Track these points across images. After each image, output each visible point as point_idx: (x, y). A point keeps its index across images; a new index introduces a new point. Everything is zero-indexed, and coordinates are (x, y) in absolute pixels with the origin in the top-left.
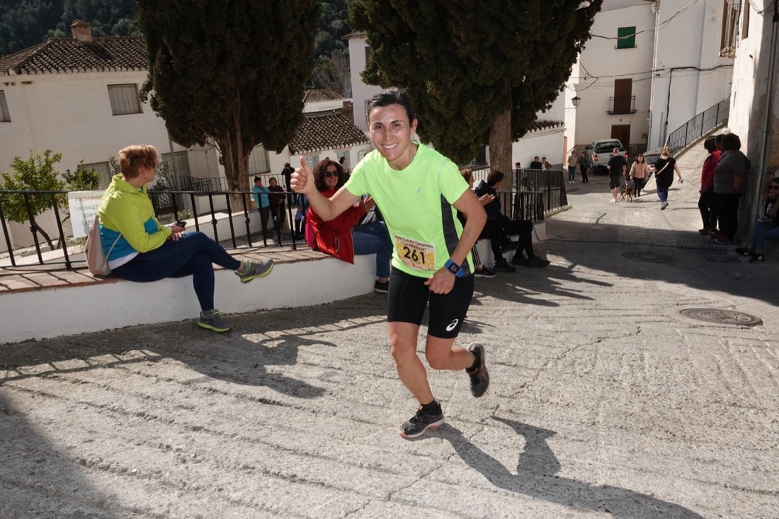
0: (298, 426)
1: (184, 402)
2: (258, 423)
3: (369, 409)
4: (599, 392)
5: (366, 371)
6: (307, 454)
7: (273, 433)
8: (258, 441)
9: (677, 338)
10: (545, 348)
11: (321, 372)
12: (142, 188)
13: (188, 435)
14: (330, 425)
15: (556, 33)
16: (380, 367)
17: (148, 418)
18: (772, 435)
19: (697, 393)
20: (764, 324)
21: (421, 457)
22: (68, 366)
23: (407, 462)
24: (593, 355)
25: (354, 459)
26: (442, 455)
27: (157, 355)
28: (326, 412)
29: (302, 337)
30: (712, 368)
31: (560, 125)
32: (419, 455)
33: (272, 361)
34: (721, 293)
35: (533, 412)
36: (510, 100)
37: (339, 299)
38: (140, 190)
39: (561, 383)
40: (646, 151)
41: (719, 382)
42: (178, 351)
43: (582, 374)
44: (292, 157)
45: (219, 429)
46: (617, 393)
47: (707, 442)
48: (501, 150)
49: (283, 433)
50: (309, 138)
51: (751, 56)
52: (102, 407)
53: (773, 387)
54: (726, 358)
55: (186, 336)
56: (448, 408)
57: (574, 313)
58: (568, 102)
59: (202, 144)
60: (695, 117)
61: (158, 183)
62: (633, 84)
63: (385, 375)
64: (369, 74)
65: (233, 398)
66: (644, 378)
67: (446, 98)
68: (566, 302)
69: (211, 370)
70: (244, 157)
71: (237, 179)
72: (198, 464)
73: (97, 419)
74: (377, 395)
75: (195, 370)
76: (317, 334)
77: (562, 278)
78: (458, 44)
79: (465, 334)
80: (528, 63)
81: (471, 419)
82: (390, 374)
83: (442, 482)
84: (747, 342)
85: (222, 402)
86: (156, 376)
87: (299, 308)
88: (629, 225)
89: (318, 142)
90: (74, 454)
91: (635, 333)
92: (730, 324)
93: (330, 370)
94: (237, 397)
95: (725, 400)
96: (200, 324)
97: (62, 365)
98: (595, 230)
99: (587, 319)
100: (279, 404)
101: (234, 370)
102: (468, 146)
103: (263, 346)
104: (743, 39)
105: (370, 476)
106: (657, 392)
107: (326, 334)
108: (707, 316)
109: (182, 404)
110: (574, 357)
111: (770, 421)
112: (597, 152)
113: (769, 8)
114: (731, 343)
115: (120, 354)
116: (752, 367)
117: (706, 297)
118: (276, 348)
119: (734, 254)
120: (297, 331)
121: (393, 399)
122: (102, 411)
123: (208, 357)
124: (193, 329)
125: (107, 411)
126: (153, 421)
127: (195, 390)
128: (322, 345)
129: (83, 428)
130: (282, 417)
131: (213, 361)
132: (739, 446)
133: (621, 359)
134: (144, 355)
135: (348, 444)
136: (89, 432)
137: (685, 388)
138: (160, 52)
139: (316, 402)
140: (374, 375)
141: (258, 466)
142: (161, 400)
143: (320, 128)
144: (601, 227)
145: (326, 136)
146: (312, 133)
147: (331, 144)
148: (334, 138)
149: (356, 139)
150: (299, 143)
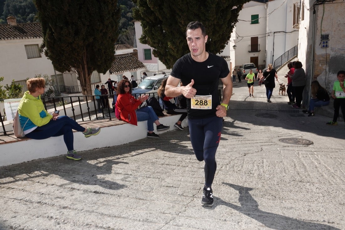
0: (111, 203)
1: (59, 195)
2: (93, 203)
3: (144, 193)
4: (244, 180)
5: (142, 175)
6: (115, 216)
7: (100, 207)
8: (93, 211)
9: (278, 152)
10: (222, 160)
11: (123, 177)
12: (38, 97)
13: (61, 211)
14: (126, 202)
15: (223, 20)
16: (149, 173)
17: (42, 204)
18: (316, 194)
19: (285, 177)
20: (314, 144)
21: (166, 215)
22: (5, 181)
23: (160, 217)
24: (242, 162)
25: (136, 217)
26: (175, 213)
27: (47, 173)
28: (124, 196)
29: (114, 160)
30: (292, 165)
31: (228, 58)
32: (165, 214)
33: (100, 173)
34: (296, 130)
35: (215, 190)
37: (131, 141)
38: (37, 98)
39: (228, 176)
40: (265, 68)
41: (295, 171)
42: (57, 171)
43: (237, 171)
44: (111, 75)
45: (75, 207)
46: (251, 179)
47: (289, 199)
49: (105, 207)
50: (118, 67)
51: (306, 28)
52: (21, 200)
53: (317, 172)
54: (298, 160)
55: (61, 163)
56: (178, 191)
57: (234, 143)
58: (231, 48)
59: (69, 71)
60: (285, 53)
61: (50, 89)
62: (259, 39)
63: (151, 176)
64: (143, 39)
65: (82, 192)
66: (263, 171)
67: (177, 49)
68: (231, 138)
69: (72, 179)
70: (88, 77)
71: (86, 87)
72: (65, 225)
73: (18, 206)
74: (147, 186)
75: (65, 179)
76: (121, 159)
77: (229, 127)
78: (181, 26)
79: (187, 155)
80: (211, 33)
81: (189, 195)
82: (153, 176)
83: (175, 225)
84: (307, 152)
85: (77, 194)
86: (47, 183)
87: (113, 146)
88: (259, 101)
89: (122, 68)
90: (7, 224)
91: (260, 151)
92: (300, 144)
93: (126, 176)
94: (84, 191)
95: (297, 180)
96: (67, 157)
97: (3, 181)
98: (244, 104)
99: (240, 145)
100: (103, 193)
101: (82, 178)
103: (96, 166)
104: (302, 20)
105: (143, 225)
106: (269, 178)
107: (125, 158)
108: (291, 141)
109: (58, 196)
110: (234, 163)
111: (316, 188)
112: (245, 69)
113: (311, 8)
114: (300, 153)
115: (30, 174)
116: (309, 164)
117: (290, 133)
118: (103, 166)
119: (302, 113)
120: (112, 158)
121: (155, 188)
122: (21, 202)
123: (71, 172)
124: (64, 159)
125: (23, 202)
126: (45, 205)
127: (65, 189)
128: (123, 164)
129: (11, 211)
130: (104, 199)
131: (73, 174)
132: (302, 201)
133: (254, 163)
134: (41, 173)
135: (134, 211)
136: (14, 213)
137: (281, 175)
138: (48, 30)
139: (120, 191)
140: (146, 177)
141: (93, 224)
142: (49, 195)
143: (123, 61)
144: (246, 103)
145: (126, 65)
146: (120, 64)
147: (128, 69)
148: (129, 66)
149: (139, 66)
150: (114, 69)
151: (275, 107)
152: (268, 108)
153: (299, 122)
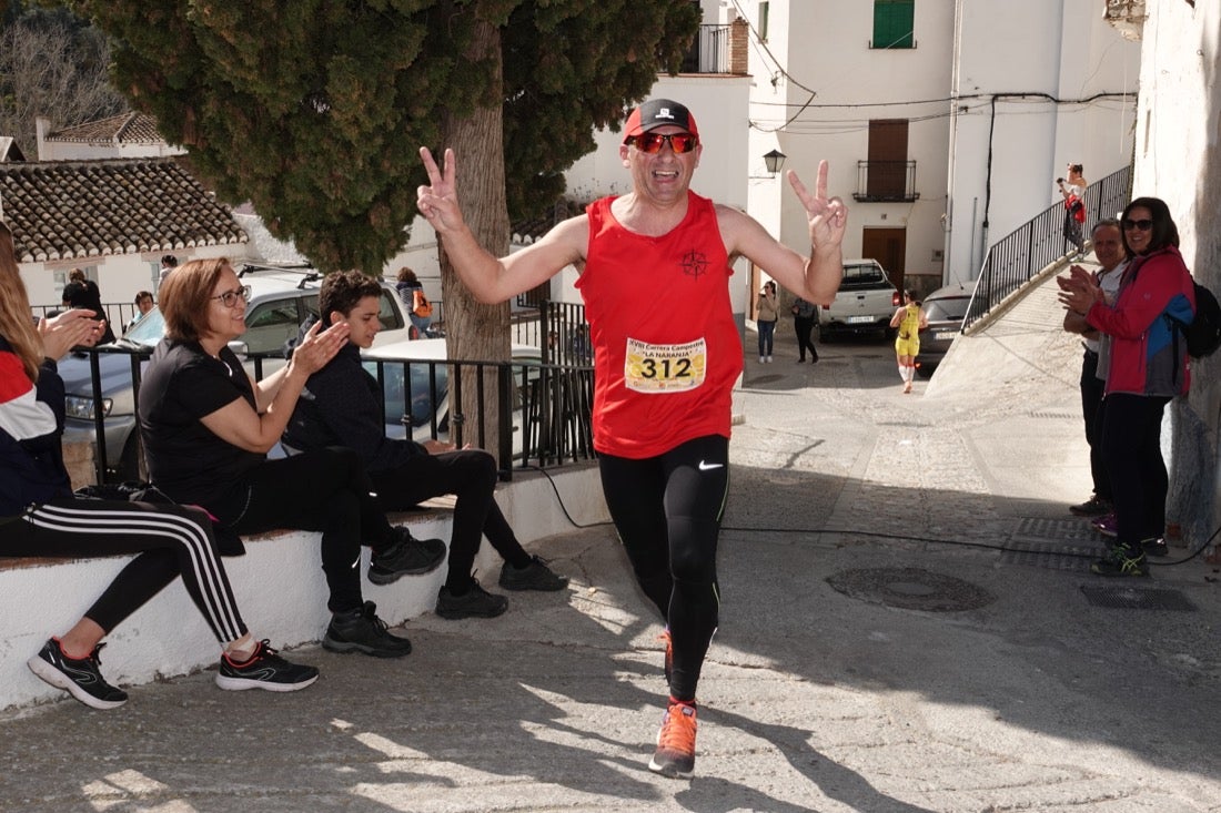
36: (498, 73)
51: (1191, 3)
58: (757, 164)
60: (1049, 210)
62: (910, 124)
67: (261, 44)
89: (96, 230)
102: (364, 217)
143: (107, 194)
144: (795, 481)
145: (122, 217)
146: (84, 206)
147: (134, 237)
148: (145, 223)
149: (208, 229)
150: (40, 231)
151: (982, 522)
152: (933, 526)
153: (1155, 658)
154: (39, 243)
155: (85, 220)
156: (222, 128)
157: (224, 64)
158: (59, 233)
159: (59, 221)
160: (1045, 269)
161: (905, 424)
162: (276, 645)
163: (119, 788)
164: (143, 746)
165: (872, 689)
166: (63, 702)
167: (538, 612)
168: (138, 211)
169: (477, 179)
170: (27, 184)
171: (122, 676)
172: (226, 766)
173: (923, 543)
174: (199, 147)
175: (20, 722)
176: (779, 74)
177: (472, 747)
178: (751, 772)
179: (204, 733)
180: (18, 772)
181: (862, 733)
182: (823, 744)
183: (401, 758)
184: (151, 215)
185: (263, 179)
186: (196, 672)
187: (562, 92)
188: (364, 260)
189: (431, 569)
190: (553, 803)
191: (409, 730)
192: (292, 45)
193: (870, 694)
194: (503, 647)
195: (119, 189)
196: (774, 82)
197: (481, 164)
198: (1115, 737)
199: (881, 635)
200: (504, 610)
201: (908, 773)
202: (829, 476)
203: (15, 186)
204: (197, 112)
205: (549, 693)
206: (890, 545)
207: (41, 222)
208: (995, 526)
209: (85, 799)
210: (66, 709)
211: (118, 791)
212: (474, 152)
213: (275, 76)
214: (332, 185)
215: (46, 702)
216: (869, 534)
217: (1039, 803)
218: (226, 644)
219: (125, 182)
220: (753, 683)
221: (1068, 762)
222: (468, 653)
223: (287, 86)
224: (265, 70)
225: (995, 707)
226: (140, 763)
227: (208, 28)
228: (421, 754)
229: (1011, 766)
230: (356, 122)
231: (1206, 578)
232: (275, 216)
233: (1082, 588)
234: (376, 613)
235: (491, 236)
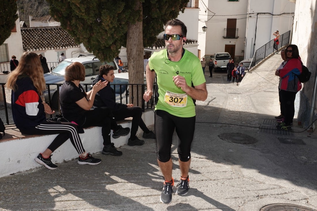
31: (195, 42)
36: (142, 13)
48: (134, 52)
50: (38, 42)
58: (200, 29)
60: (270, 42)
62: (237, 21)
67: (85, 7)
89: (44, 44)
102: (110, 47)
112: (217, 59)
143: (47, 35)
144: (210, 109)
145: (50, 41)
146: (41, 38)
147: (53, 46)
148: (56, 42)
149: (70, 44)
150: (31, 44)
151: (254, 120)
152: (243, 121)
153: (296, 157)
154: (31, 47)
155: (41, 42)
156: (76, 26)
157: (77, 12)
158: (35, 45)
159: (35, 42)
160: (269, 56)
161: (235, 93)
162: (91, 153)
163: (57, 190)
164: (62, 179)
165: (230, 164)
166: (43, 168)
167: (151, 144)
168: (54, 39)
169: (136, 39)
170: (28, 33)
171: (56, 161)
172: (81, 185)
173: (240, 126)
174: (70, 30)
175: (33, 173)
176: (207, 10)
177: (137, 179)
178: (202, 186)
179: (75, 175)
180: (33, 186)
181: (228, 176)
182: (219, 179)
183: (121, 182)
184: (57, 41)
185: (86, 38)
186: (73, 160)
187: (157, 17)
188: (109, 58)
189: (127, 135)
190: (157, 194)
191: (123, 175)
192: (93, 7)
193: (229, 166)
194: (144, 153)
195: (49, 34)
196: (206, 12)
197: (137, 35)
198: (287, 178)
199: (231, 150)
200: (144, 144)
201: (239, 186)
202: (217, 108)
203: (25, 33)
204: (70, 22)
205: (155, 165)
206: (233, 127)
207: (31, 42)
208: (257, 122)
209: (49, 193)
210: (43, 169)
211: (57, 191)
212: (136, 32)
213: (89, 14)
214: (102, 40)
215: (39, 168)
216: (228, 124)
217: (270, 195)
218: (80, 154)
219: (51, 32)
220: (202, 162)
221: (276, 184)
222: (135, 155)
223: (92, 17)
224: (86, 13)
225: (259, 169)
226: (61, 184)
227: (73, 3)
228: (126, 181)
229: (262, 184)
230: (108, 25)
231: (308, 136)
232: (88, 47)
233: (278, 138)
234: (114, 146)
235: (139, 52)
